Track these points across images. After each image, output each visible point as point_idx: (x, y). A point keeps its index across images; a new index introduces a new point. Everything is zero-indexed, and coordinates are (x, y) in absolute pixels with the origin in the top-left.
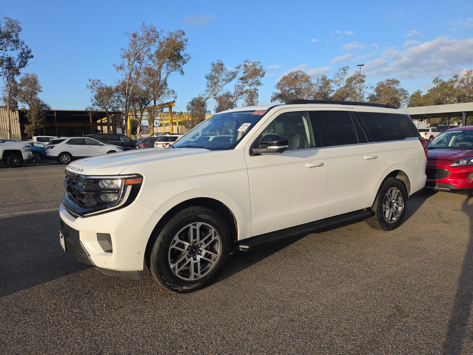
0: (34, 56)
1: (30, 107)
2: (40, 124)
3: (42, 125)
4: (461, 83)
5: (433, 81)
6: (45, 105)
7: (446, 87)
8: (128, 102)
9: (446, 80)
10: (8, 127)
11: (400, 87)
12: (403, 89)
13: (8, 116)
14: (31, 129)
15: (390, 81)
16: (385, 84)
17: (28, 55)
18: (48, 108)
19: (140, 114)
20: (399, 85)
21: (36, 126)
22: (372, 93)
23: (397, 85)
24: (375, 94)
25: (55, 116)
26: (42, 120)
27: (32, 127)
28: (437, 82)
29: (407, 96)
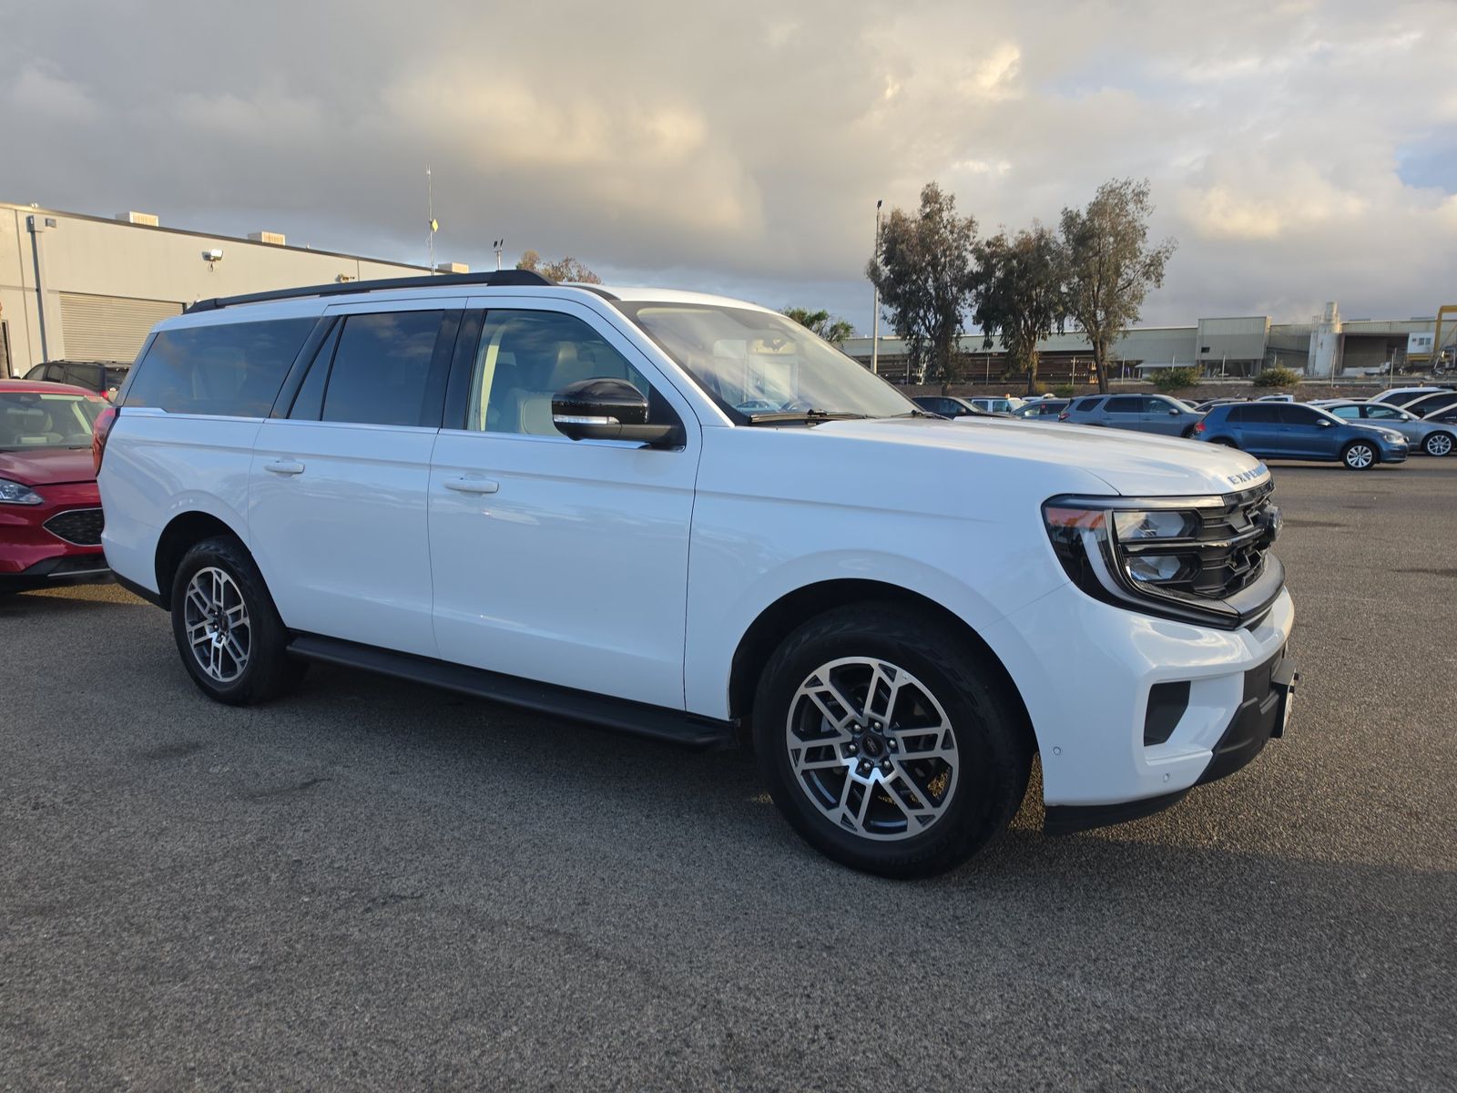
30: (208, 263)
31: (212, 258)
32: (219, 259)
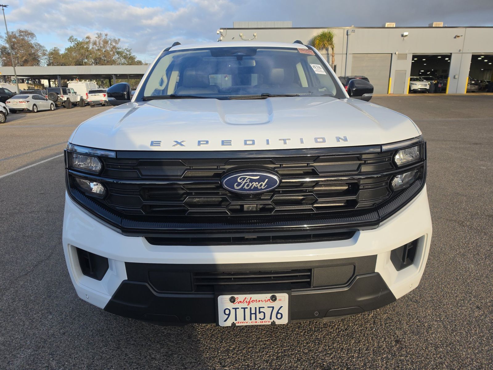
4: (94, 45)
5: (68, 39)
7: (83, 47)
9: (80, 40)
11: (36, 41)
12: (39, 44)
15: (22, 32)
16: (17, 35)
20: (35, 38)
22: (3, 44)
23: (32, 38)
24: (7, 46)
28: (73, 41)
29: (46, 52)
30: (403, 38)
31: (404, 36)
32: (407, 36)
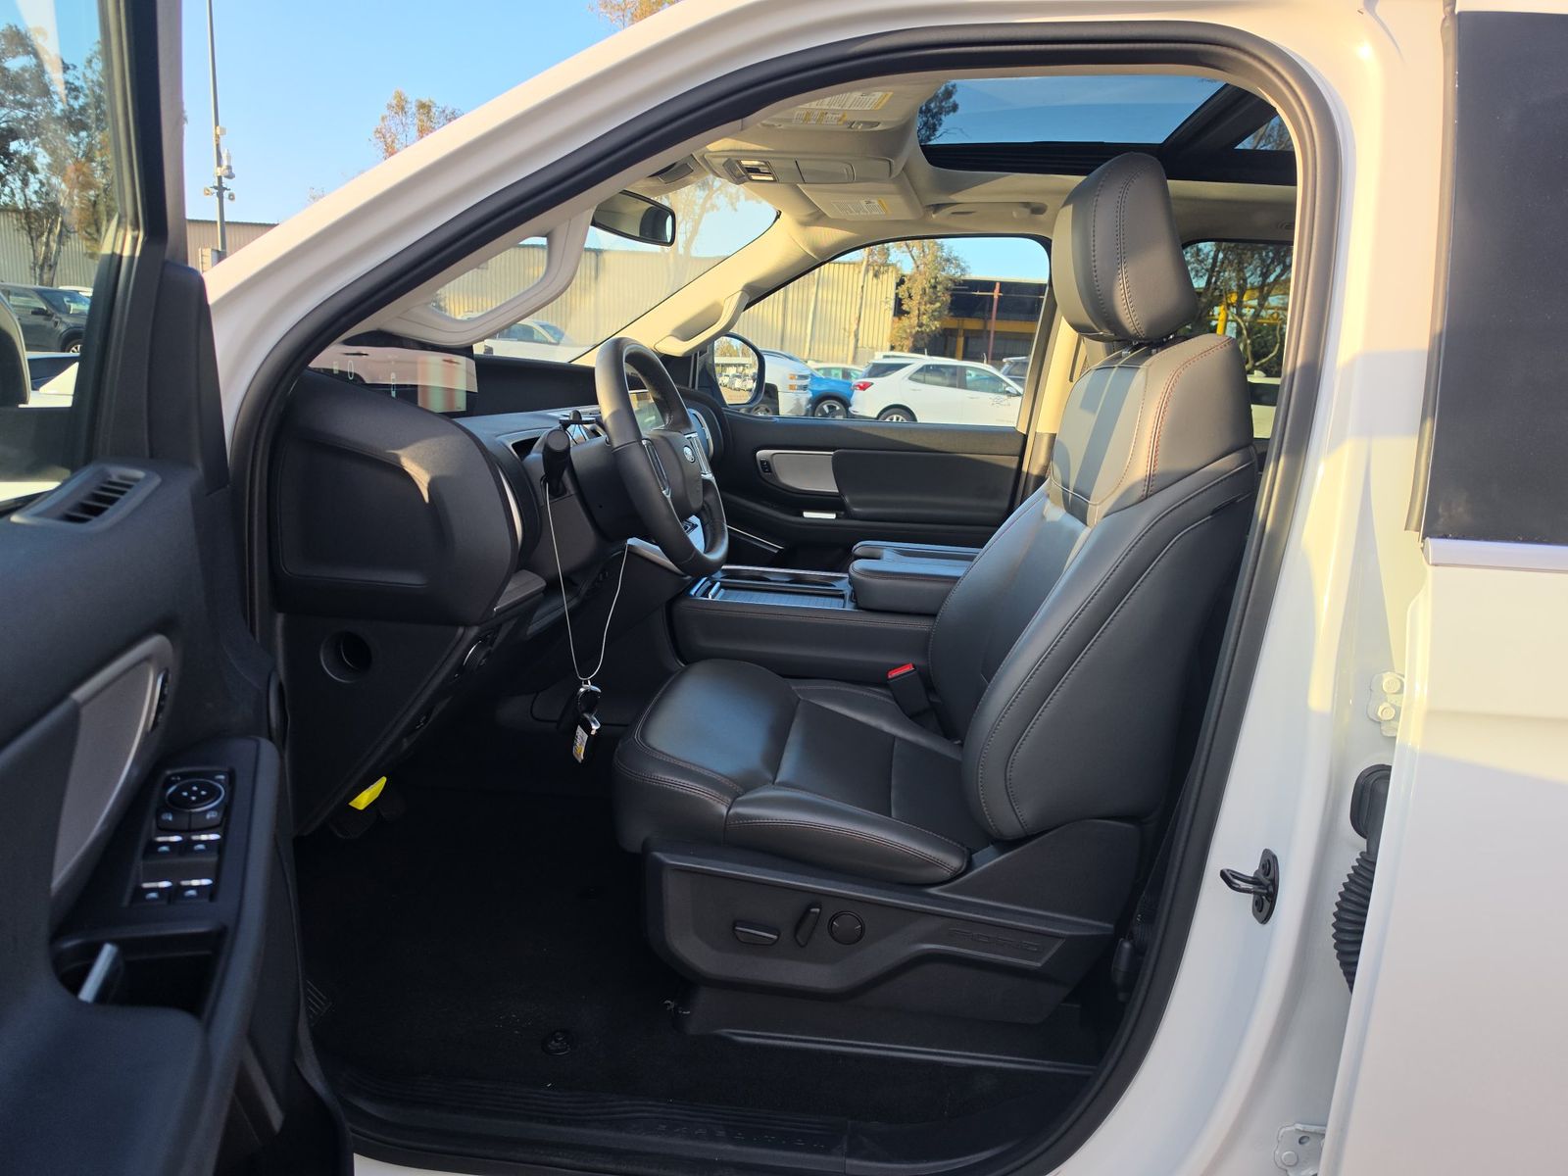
0: (960, 107)
1: (915, 262)
2: (933, 318)
3: (935, 320)
6: (956, 259)
8: (1221, 256)
10: (852, 322)
13: (860, 289)
14: (906, 332)
17: (943, 104)
18: (963, 270)
19: (1255, 303)
21: (920, 325)
25: (996, 297)
26: (938, 305)
27: (911, 327)
